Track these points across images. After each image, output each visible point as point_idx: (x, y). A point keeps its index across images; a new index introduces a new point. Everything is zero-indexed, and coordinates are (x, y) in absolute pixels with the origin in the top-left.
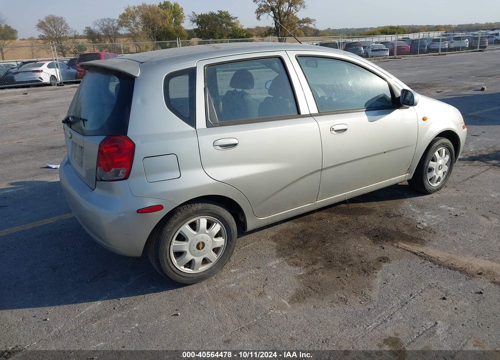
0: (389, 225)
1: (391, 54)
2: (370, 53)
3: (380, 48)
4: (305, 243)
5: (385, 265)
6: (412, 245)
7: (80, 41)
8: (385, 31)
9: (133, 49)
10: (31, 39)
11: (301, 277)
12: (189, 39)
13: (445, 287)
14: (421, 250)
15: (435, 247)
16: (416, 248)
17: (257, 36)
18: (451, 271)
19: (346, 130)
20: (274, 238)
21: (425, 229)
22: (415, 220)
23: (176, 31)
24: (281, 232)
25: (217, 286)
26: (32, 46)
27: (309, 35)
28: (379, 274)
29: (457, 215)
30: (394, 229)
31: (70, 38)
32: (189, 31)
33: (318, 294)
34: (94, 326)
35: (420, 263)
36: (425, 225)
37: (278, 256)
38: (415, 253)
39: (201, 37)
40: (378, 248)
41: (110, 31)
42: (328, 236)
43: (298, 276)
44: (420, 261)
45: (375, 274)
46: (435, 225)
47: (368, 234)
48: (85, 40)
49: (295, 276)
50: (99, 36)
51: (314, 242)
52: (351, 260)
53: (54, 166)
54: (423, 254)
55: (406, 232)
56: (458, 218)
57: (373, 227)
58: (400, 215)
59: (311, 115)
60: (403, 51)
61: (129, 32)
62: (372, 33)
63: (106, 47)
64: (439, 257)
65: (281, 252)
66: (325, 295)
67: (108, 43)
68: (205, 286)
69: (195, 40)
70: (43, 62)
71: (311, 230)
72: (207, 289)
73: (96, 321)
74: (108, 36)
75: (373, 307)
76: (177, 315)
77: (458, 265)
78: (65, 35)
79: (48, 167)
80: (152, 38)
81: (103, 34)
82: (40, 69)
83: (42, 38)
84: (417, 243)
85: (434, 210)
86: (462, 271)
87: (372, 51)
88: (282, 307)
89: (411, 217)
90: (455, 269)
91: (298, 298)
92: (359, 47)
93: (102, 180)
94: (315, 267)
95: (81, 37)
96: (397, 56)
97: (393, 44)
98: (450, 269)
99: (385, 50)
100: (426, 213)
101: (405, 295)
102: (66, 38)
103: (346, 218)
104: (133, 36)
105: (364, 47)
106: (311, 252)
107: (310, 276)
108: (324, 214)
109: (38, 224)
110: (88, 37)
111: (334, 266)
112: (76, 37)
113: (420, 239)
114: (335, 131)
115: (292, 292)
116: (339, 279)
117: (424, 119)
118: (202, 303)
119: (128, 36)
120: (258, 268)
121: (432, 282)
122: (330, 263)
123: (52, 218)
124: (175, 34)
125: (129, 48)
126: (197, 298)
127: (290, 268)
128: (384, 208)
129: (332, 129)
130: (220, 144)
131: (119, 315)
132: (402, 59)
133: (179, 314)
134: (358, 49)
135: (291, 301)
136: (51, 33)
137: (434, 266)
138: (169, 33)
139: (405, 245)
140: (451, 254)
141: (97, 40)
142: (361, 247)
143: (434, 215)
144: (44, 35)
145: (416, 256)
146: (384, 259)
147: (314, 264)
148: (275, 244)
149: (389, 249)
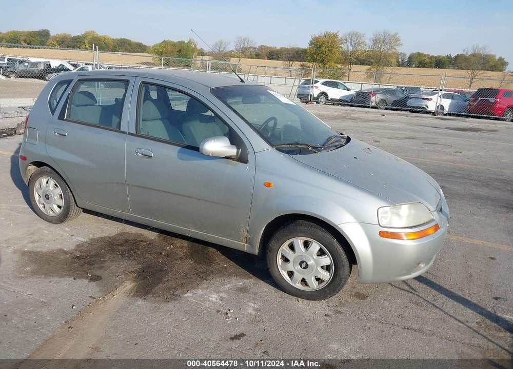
0: (176, 276)
5: (84, 280)
6: (131, 290)
15: (131, 303)
16: (123, 292)
19: (150, 156)
21: (173, 296)
22: (196, 289)
25: (45, 228)
29: (227, 314)
35: (90, 297)
36: (186, 295)
37: (92, 239)
43: (61, 249)
44: (98, 295)
46: (187, 300)
54: (110, 297)
64: (105, 305)
65: (98, 239)
72: (42, 226)
82: (430, 97)
89: (206, 286)
113: (145, 294)
127: (73, 245)
129: (136, 151)
130: (57, 132)
139: (130, 287)
142: (118, 267)
147: (82, 252)
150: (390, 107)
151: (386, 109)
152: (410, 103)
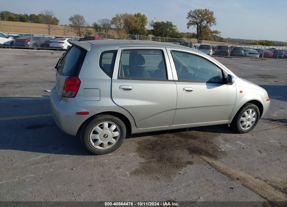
0: (203, 147)
1: (261, 56)
2: (248, 55)
3: (254, 52)
4: (153, 147)
5: (189, 166)
6: (209, 158)
7: (90, 29)
8: (262, 43)
9: (116, 37)
10: (66, 25)
11: (142, 163)
12: (147, 35)
13: (215, 182)
14: (213, 162)
15: (222, 162)
16: (210, 160)
17: (186, 37)
18: (223, 175)
19: (192, 91)
20: (139, 143)
21: (221, 152)
22: (219, 147)
23: (141, 30)
24: (144, 140)
25: (98, 160)
26: (65, 29)
27: (217, 40)
28: (183, 169)
29: (244, 148)
30: (205, 149)
31: (85, 27)
32: (148, 31)
33: (146, 173)
34: (33, 167)
35: (209, 168)
36: (223, 150)
37: (136, 152)
38: (209, 163)
39: (154, 35)
40: (190, 156)
41: (106, 26)
42: (167, 146)
43: (141, 163)
44: (209, 167)
45: (181, 169)
46: (228, 151)
47: (188, 149)
48: (92, 29)
49: (140, 162)
50: (100, 28)
51: (158, 148)
52: (172, 160)
53: (49, 91)
54: (213, 164)
55: (210, 152)
56: (244, 149)
57: (194, 146)
58: (212, 143)
59: (174, 81)
60: (268, 55)
61: (116, 27)
62: (254, 43)
63: (102, 34)
64: (220, 167)
65: (139, 150)
66: (150, 174)
67: (104, 32)
68: (93, 159)
69: (151, 36)
70: (66, 38)
71: (160, 142)
72: (93, 160)
73: (34, 165)
74: (104, 28)
75: (171, 184)
76: (73, 169)
77: (229, 173)
78: (82, 25)
79: (46, 91)
80: (127, 32)
81: (102, 27)
82: (63, 41)
83: (71, 26)
84: (213, 158)
85: (232, 143)
86: (229, 176)
87: (249, 53)
88: (125, 175)
89: (217, 144)
90: (225, 174)
91: (135, 173)
92: (241, 50)
93: (64, 97)
94: (152, 160)
95: (91, 27)
96: (263, 58)
97: (262, 51)
98: (223, 174)
99: (257, 54)
100: (227, 144)
101: (191, 182)
102: (83, 27)
103: (182, 139)
104: (118, 30)
105: (244, 51)
106: (154, 153)
107: (147, 164)
108: (171, 135)
109: (29, 117)
110: (94, 28)
111: (162, 161)
112: (88, 27)
113: (216, 157)
114: (186, 90)
115: (134, 169)
116: (161, 168)
117: (241, 92)
118: (87, 166)
119: (115, 29)
120: (123, 155)
121: (209, 178)
122: (160, 160)
123: (36, 115)
124: (140, 31)
125: (114, 36)
126: (86, 164)
127: (139, 158)
128: (205, 137)
129: (184, 89)
130: (123, 88)
131: (46, 164)
132: (267, 60)
133: (74, 169)
134: (240, 51)
135: (131, 174)
136: (76, 23)
137: (215, 171)
138: (137, 30)
139: (206, 158)
140: (228, 166)
141: (98, 30)
142: (181, 155)
143: (231, 146)
144: (72, 24)
145: (208, 164)
146: (191, 163)
147: (152, 158)
148: (138, 145)
149: (196, 158)
150: (40, 48)
151: (38, 49)
152: (51, 45)
